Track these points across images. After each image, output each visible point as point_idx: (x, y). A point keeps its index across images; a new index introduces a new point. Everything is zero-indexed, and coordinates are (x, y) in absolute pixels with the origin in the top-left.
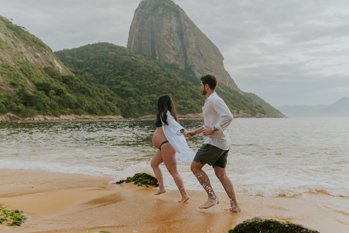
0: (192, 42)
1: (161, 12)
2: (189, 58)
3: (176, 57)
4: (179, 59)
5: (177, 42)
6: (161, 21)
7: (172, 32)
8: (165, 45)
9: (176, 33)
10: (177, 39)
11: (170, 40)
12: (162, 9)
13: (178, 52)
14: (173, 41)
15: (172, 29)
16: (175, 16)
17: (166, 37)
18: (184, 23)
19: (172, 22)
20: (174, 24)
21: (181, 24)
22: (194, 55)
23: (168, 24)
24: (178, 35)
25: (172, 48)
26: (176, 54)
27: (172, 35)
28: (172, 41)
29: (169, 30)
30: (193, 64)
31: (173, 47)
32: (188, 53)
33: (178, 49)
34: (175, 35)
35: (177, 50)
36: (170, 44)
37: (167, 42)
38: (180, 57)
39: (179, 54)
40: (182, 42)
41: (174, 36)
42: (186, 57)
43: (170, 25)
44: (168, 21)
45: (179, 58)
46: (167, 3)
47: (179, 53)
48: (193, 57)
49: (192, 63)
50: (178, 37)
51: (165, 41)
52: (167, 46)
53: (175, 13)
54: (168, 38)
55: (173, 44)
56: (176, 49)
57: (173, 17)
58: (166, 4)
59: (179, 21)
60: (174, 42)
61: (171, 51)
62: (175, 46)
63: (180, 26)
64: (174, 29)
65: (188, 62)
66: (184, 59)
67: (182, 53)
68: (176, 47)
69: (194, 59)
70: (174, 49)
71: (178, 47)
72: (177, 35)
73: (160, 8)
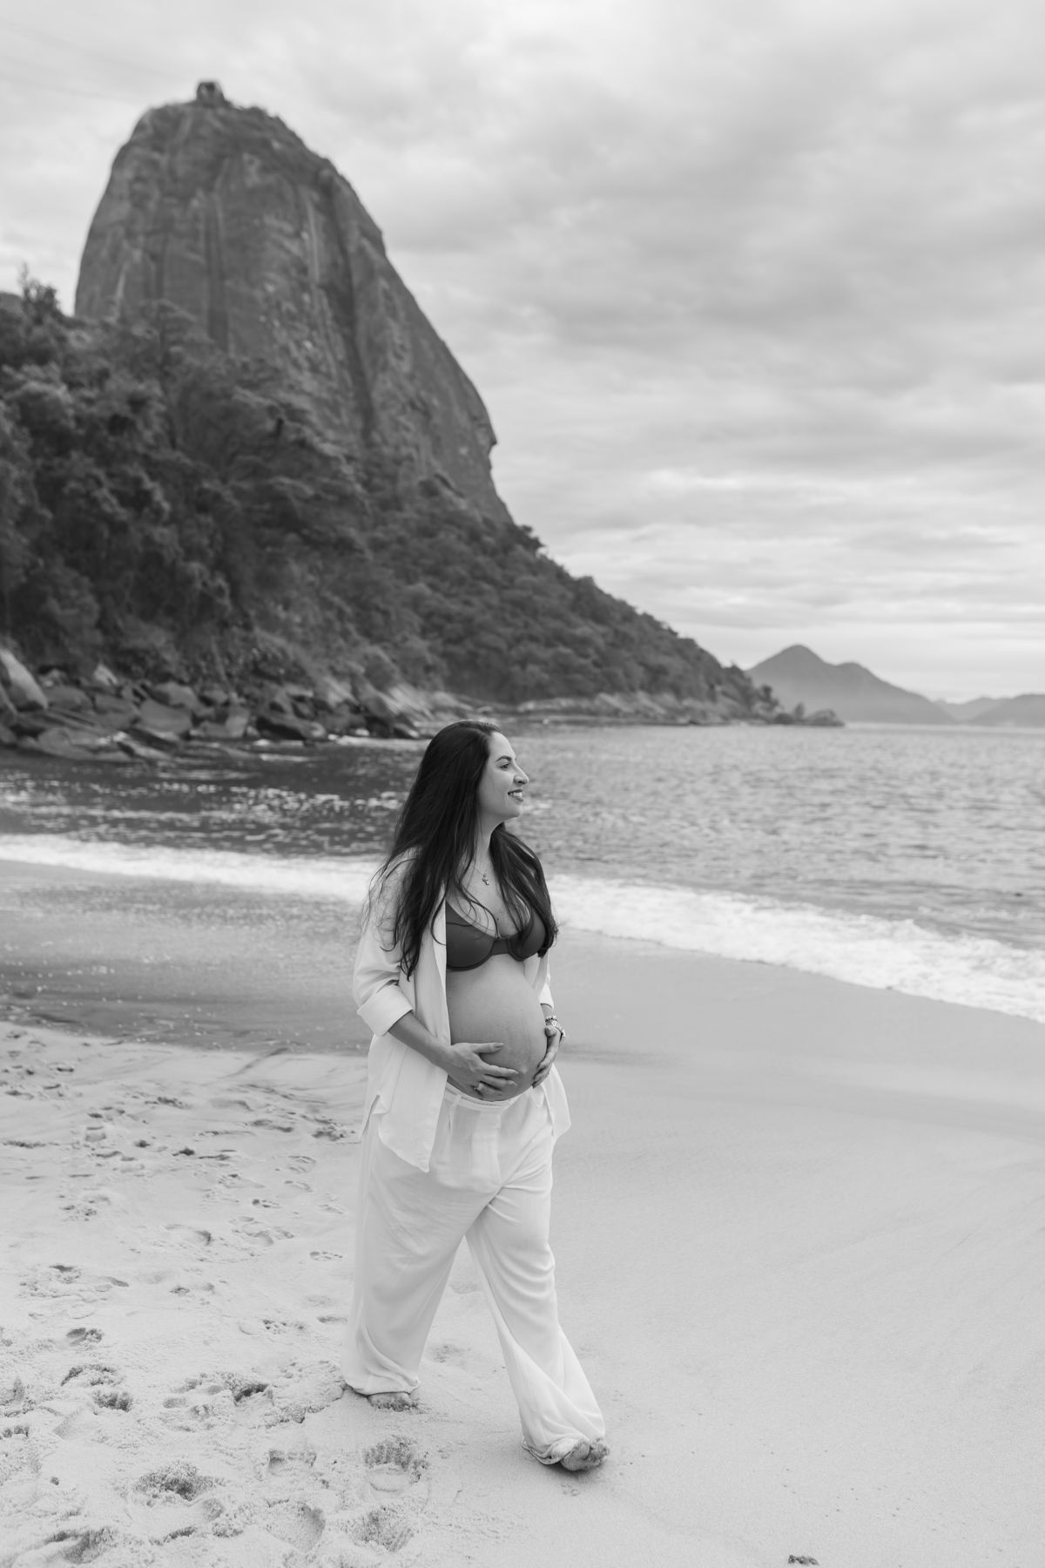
0: (402, 347)
1: (253, 177)
2: (383, 417)
3: (327, 411)
4: (336, 421)
5: (327, 337)
6: (256, 222)
7: (304, 287)
8: (276, 347)
9: (322, 292)
10: (329, 322)
11: (298, 325)
12: (258, 162)
13: (334, 385)
14: (313, 327)
15: (304, 270)
16: (318, 208)
17: (278, 305)
18: (361, 251)
19: (305, 235)
20: (312, 243)
21: (343, 251)
22: (409, 409)
23: (287, 243)
24: (330, 304)
25: (305, 364)
26: (325, 395)
27: (306, 298)
28: (307, 330)
29: (294, 272)
30: (404, 451)
31: (309, 359)
32: (377, 397)
33: (334, 371)
34: (318, 303)
35: (329, 376)
36: (299, 345)
37: (284, 334)
38: (343, 411)
39: (339, 398)
40: (350, 342)
41: (312, 306)
42: (367, 413)
43: (294, 248)
44: (288, 228)
45: (338, 415)
46: (280, 140)
47: (336, 392)
48: (402, 419)
49: (397, 448)
50: (329, 314)
51: (273, 326)
52: (285, 350)
53: (316, 196)
54: (288, 312)
55: (308, 345)
56: (323, 368)
57: (311, 211)
58: (276, 145)
59: (336, 235)
60: (315, 334)
61: (301, 378)
62: (320, 356)
63: (340, 260)
64: (316, 273)
65: (376, 437)
66: (359, 424)
67: (351, 395)
68: (325, 359)
69: (407, 429)
70: (314, 369)
71: (330, 359)
72: (325, 301)
73: (246, 157)
